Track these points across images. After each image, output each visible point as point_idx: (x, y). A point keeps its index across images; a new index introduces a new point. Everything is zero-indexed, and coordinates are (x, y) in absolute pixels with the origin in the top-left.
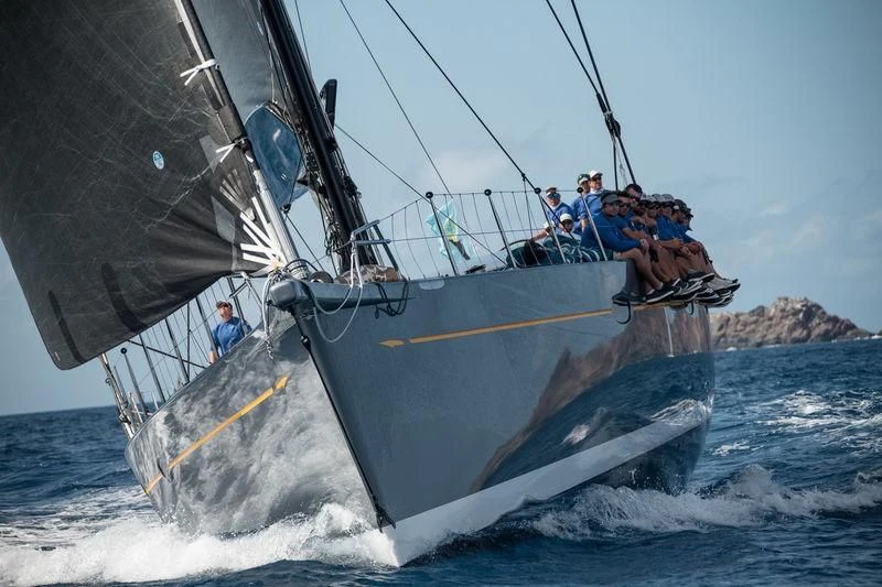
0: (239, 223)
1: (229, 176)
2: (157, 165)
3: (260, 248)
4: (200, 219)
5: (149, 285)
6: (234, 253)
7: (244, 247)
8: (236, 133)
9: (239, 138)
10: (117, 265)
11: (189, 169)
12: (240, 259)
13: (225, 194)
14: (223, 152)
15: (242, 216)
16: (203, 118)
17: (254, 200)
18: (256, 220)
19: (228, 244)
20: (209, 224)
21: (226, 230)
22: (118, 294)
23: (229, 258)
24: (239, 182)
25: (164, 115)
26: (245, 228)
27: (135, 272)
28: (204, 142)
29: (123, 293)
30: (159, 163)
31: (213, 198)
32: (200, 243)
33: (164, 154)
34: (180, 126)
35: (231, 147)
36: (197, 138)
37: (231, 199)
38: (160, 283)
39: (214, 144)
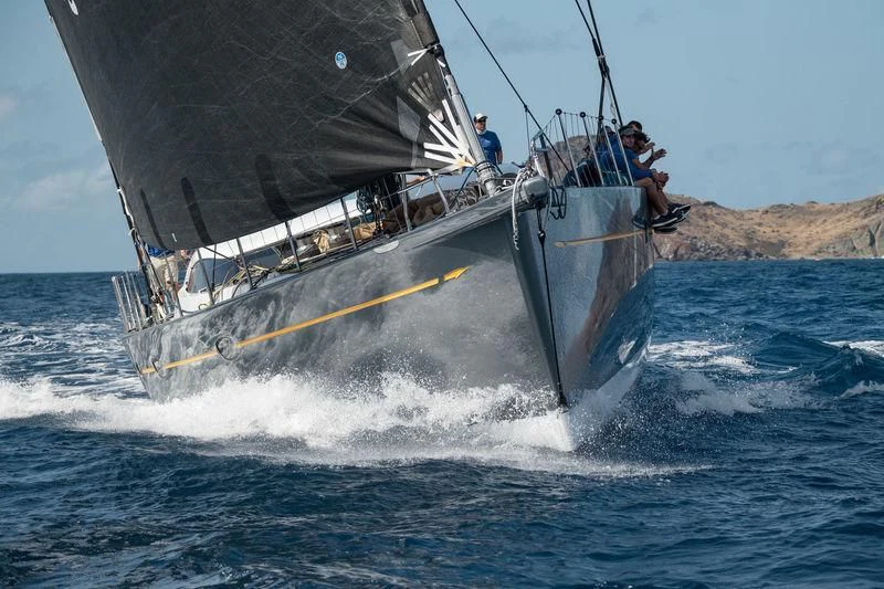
0: (425, 123)
1: (420, 79)
2: (339, 65)
3: (446, 148)
4: (381, 118)
5: (311, 176)
6: (415, 151)
7: (427, 146)
8: (429, 39)
9: (432, 44)
10: (276, 156)
11: (376, 71)
12: (421, 157)
13: (414, 95)
14: (415, 56)
15: (430, 117)
16: (396, 23)
17: (445, 102)
18: (445, 121)
19: (409, 143)
20: (389, 121)
21: (409, 129)
22: (272, 183)
23: (409, 155)
24: (430, 85)
25: (354, 18)
26: (431, 128)
27: (296, 164)
28: (395, 45)
29: (278, 182)
30: (341, 62)
31: (398, 99)
32: (379, 141)
33: (348, 54)
34: (372, 29)
35: (423, 52)
36: (389, 41)
37: (419, 100)
38: (325, 175)
39: (405, 48)
